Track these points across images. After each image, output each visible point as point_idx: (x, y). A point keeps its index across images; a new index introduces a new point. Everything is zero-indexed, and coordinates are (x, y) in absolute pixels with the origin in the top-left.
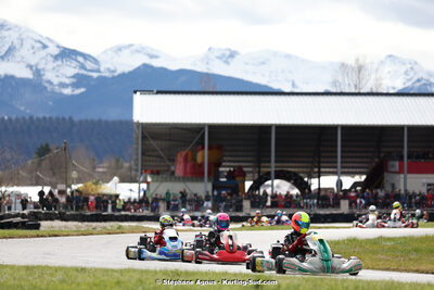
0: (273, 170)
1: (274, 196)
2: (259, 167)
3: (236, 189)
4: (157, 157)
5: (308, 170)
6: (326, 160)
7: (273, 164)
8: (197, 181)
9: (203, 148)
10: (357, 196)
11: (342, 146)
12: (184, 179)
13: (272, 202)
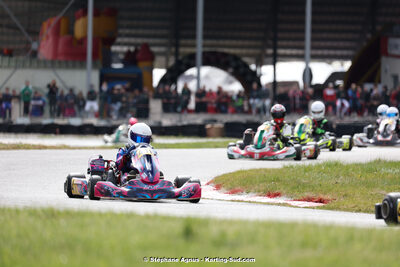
0: (199, 50)
1: (201, 93)
2: (177, 46)
3: (139, 82)
4: (9, 26)
5: (258, 51)
6: (287, 35)
7: (200, 40)
8: (74, 67)
9: (85, 13)
10: (338, 96)
11: (314, 13)
12: (54, 63)
13: (197, 104)
